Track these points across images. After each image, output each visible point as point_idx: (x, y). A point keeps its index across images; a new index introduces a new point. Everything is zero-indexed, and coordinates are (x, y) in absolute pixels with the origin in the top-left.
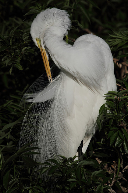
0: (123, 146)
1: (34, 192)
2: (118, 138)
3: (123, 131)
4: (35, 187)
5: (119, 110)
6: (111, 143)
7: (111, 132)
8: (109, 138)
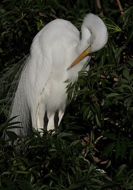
0: (95, 119)
1: (18, 162)
2: (90, 112)
3: (95, 105)
4: (19, 158)
5: (91, 86)
6: (84, 116)
7: (83, 107)
8: (83, 112)
